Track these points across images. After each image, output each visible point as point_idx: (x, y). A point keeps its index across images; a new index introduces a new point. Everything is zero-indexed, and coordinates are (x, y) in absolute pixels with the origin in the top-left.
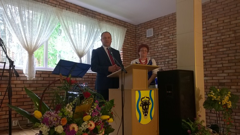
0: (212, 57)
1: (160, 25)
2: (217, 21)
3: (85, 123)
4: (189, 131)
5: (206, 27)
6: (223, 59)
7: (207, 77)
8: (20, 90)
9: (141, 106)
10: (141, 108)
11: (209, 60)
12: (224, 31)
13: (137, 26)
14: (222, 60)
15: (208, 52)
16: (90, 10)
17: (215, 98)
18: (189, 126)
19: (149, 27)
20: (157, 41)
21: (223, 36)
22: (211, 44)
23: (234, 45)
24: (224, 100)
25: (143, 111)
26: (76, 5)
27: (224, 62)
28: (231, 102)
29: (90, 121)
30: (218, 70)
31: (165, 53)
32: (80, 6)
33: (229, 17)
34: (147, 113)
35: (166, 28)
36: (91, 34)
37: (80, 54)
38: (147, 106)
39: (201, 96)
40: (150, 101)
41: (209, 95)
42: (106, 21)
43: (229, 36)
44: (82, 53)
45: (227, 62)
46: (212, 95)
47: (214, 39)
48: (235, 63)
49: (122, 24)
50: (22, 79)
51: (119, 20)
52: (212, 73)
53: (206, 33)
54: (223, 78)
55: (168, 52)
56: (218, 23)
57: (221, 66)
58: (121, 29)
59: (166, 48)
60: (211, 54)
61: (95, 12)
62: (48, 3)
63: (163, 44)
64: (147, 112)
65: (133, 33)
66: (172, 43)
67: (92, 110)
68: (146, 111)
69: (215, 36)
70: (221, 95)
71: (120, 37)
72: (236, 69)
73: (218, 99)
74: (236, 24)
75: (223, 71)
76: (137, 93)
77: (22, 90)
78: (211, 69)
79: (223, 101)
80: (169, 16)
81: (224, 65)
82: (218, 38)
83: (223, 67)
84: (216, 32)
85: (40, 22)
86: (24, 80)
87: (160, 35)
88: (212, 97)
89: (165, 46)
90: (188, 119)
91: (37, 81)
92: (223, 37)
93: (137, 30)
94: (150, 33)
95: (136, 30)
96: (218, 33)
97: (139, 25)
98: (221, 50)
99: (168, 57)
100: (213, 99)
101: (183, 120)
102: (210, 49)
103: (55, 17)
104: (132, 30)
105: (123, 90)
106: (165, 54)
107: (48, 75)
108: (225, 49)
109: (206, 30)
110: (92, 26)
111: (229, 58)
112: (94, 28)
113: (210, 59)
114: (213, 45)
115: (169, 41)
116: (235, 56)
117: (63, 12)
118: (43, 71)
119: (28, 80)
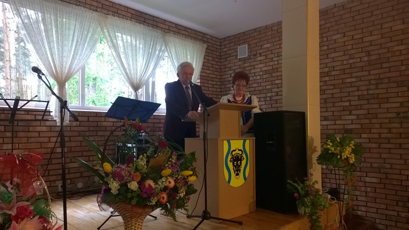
0: (335, 91)
1: (258, 40)
2: (344, 36)
3: (164, 179)
4: (296, 195)
5: (328, 45)
6: (351, 94)
7: (328, 120)
8: (46, 141)
9: (230, 161)
10: (230, 165)
11: (331, 96)
12: (353, 51)
13: (222, 41)
14: (349, 96)
15: (330, 83)
16: (149, 15)
17: (333, 149)
18: (296, 189)
19: (241, 42)
20: (254, 65)
21: (352, 59)
22: (334, 71)
23: (367, 73)
24: (344, 152)
25: (234, 169)
26: (128, 8)
27: (352, 98)
28: (354, 155)
29: (169, 177)
30: (344, 110)
31: (266, 84)
32: (134, 10)
33: (360, 31)
34: (238, 172)
35: (268, 45)
36: (151, 54)
37: (135, 85)
38: (239, 162)
39: (315, 147)
40: (244, 155)
41: (325, 147)
42: (175, 32)
43: (361, 60)
44: (139, 85)
45: (357, 98)
46: (329, 147)
47: (338, 63)
48: (368, 100)
49: (200, 37)
50: (48, 123)
51: (195, 31)
52: (335, 114)
53: (327, 54)
54: (350, 122)
55: (270, 83)
56: (346, 39)
57: (347, 104)
58: (198, 45)
59: (268, 76)
60: (334, 87)
61: (156, 17)
62: (85, 5)
63: (263, 69)
64: (240, 171)
65: (216, 51)
66: (277, 69)
67: (169, 164)
68: (237, 169)
69: (340, 59)
70: (342, 146)
71: (197, 58)
72: (368, 109)
73: (337, 151)
74: (371, 41)
75: (351, 112)
76: (226, 143)
77: (48, 141)
78: (333, 109)
79: (343, 154)
80: (272, 26)
81: (353, 103)
82: (345, 62)
83: (350, 105)
84: (342, 53)
85: (74, 35)
86: (51, 126)
87: (258, 55)
88: (328, 148)
89: (266, 72)
90: (296, 179)
91: (70, 126)
92: (351, 61)
93: (223, 47)
94: (243, 51)
95: (220, 46)
96: (344, 55)
97: (225, 38)
98: (348, 81)
99: (270, 90)
100: (330, 151)
101: (289, 181)
102: (333, 79)
103: (97, 27)
104: (214, 46)
105: (205, 139)
106: (266, 86)
107: (87, 118)
108: (354, 80)
109: (328, 49)
110: (152, 41)
111: (360, 93)
112: (156, 44)
113: (333, 94)
114: (338, 73)
115: (272, 66)
116: (368, 90)
117: (109, 20)
118: (79, 112)
119: (58, 125)
